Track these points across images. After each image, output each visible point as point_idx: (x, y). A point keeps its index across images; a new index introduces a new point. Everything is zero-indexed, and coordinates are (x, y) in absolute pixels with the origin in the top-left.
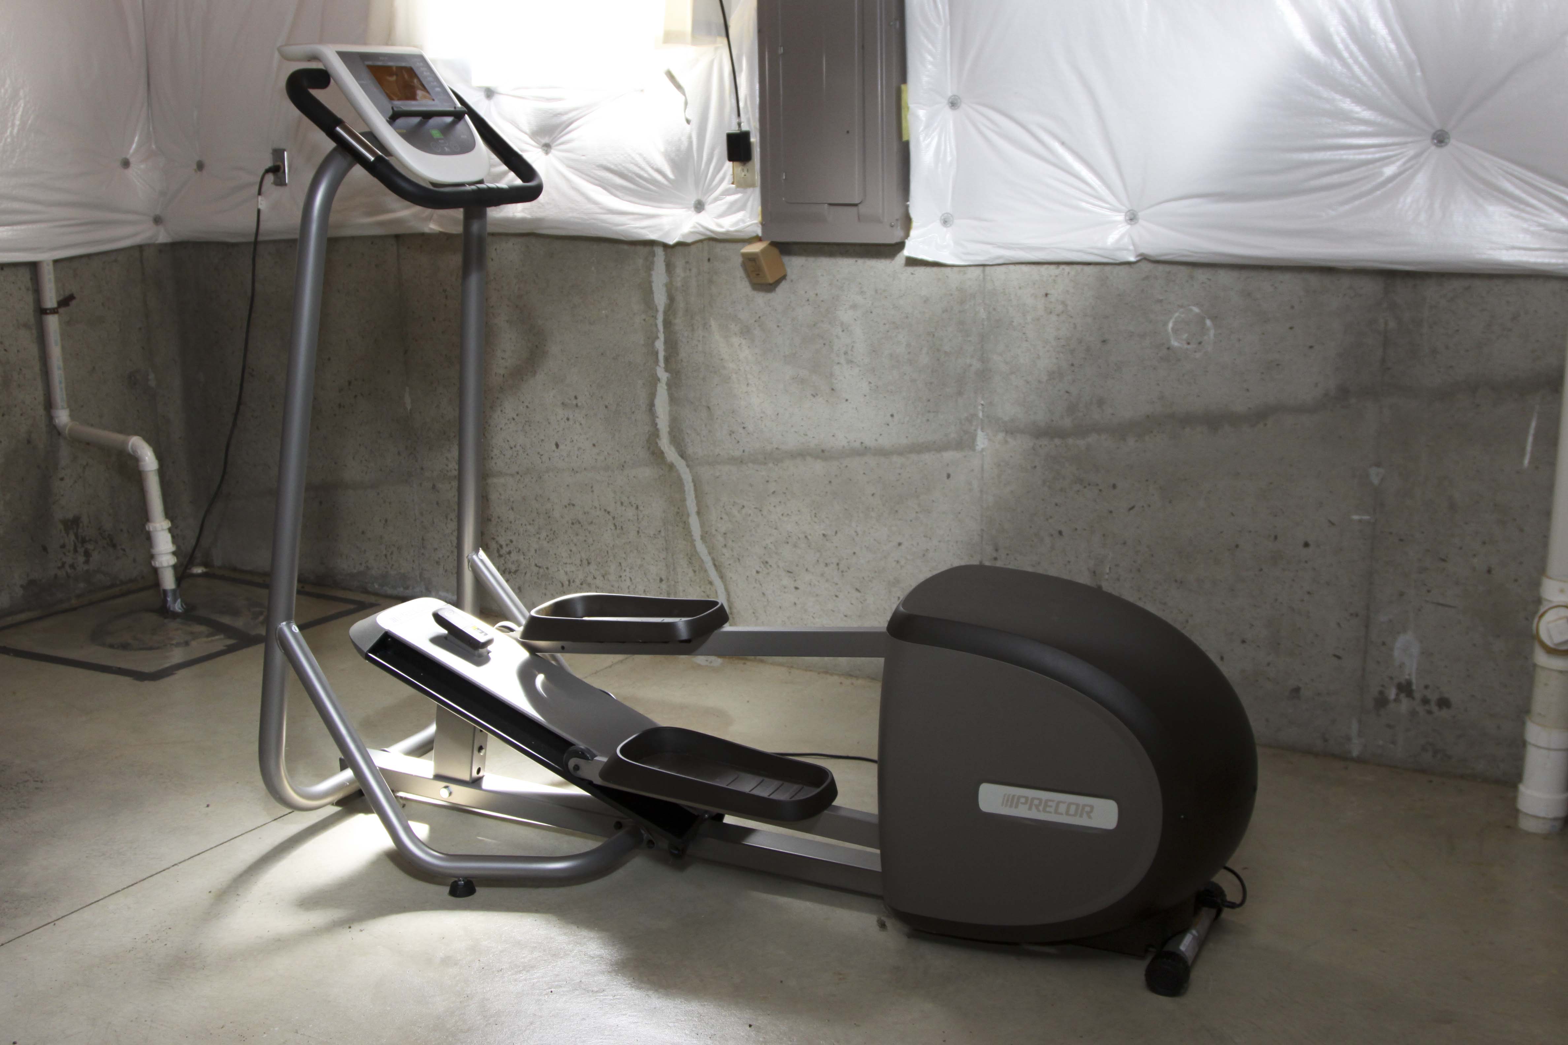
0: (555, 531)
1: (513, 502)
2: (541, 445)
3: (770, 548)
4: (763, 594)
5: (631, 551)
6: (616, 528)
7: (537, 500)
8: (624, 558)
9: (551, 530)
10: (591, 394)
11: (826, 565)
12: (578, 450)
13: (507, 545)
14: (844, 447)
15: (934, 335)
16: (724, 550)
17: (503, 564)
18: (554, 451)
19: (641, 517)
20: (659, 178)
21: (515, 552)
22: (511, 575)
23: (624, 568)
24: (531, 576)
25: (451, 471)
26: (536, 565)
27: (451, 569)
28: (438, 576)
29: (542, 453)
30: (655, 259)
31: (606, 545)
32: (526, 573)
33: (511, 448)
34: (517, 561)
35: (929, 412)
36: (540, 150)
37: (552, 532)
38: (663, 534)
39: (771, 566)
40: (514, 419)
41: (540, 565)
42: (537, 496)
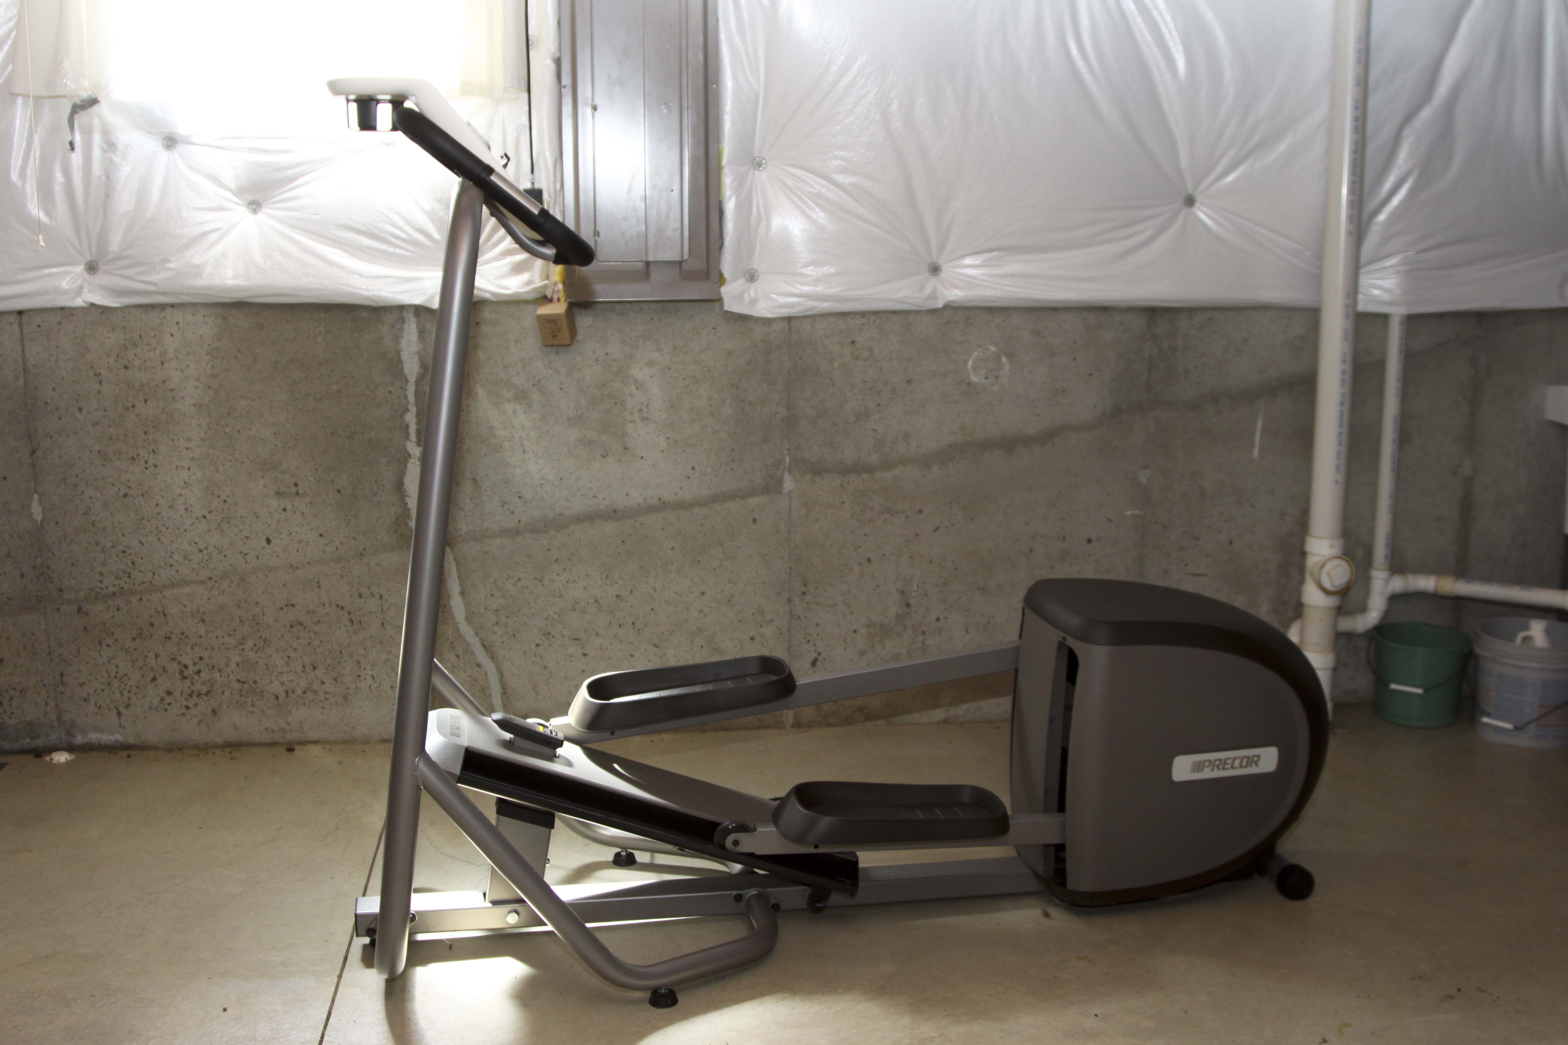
0: (266, 639)
1: (204, 613)
2: (245, 543)
3: (553, 618)
6: (353, 624)
7: (240, 607)
9: (261, 637)
10: (317, 479)
11: (620, 626)
12: (299, 543)
13: (195, 664)
14: (639, 505)
15: (737, 387)
16: (496, 629)
17: (190, 687)
18: (264, 548)
19: (386, 607)
20: (421, 238)
21: (207, 669)
22: (202, 698)
23: (363, 666)
24: (231, 694)
25: (107, 588)
26: (238, 681)
27: (108, 705)
28: (87, 716)
29: (245, 552)
30: (406, 326)
31: (338, 644)
32: (223, 693)
33: (201, 551)
34: (209, 681)
35: (733, 461)
36: (245, 208)
37: (262, 641)
39: (554, 637)
40: (204, 517)
41: (244, 680)
42: (240, 601)
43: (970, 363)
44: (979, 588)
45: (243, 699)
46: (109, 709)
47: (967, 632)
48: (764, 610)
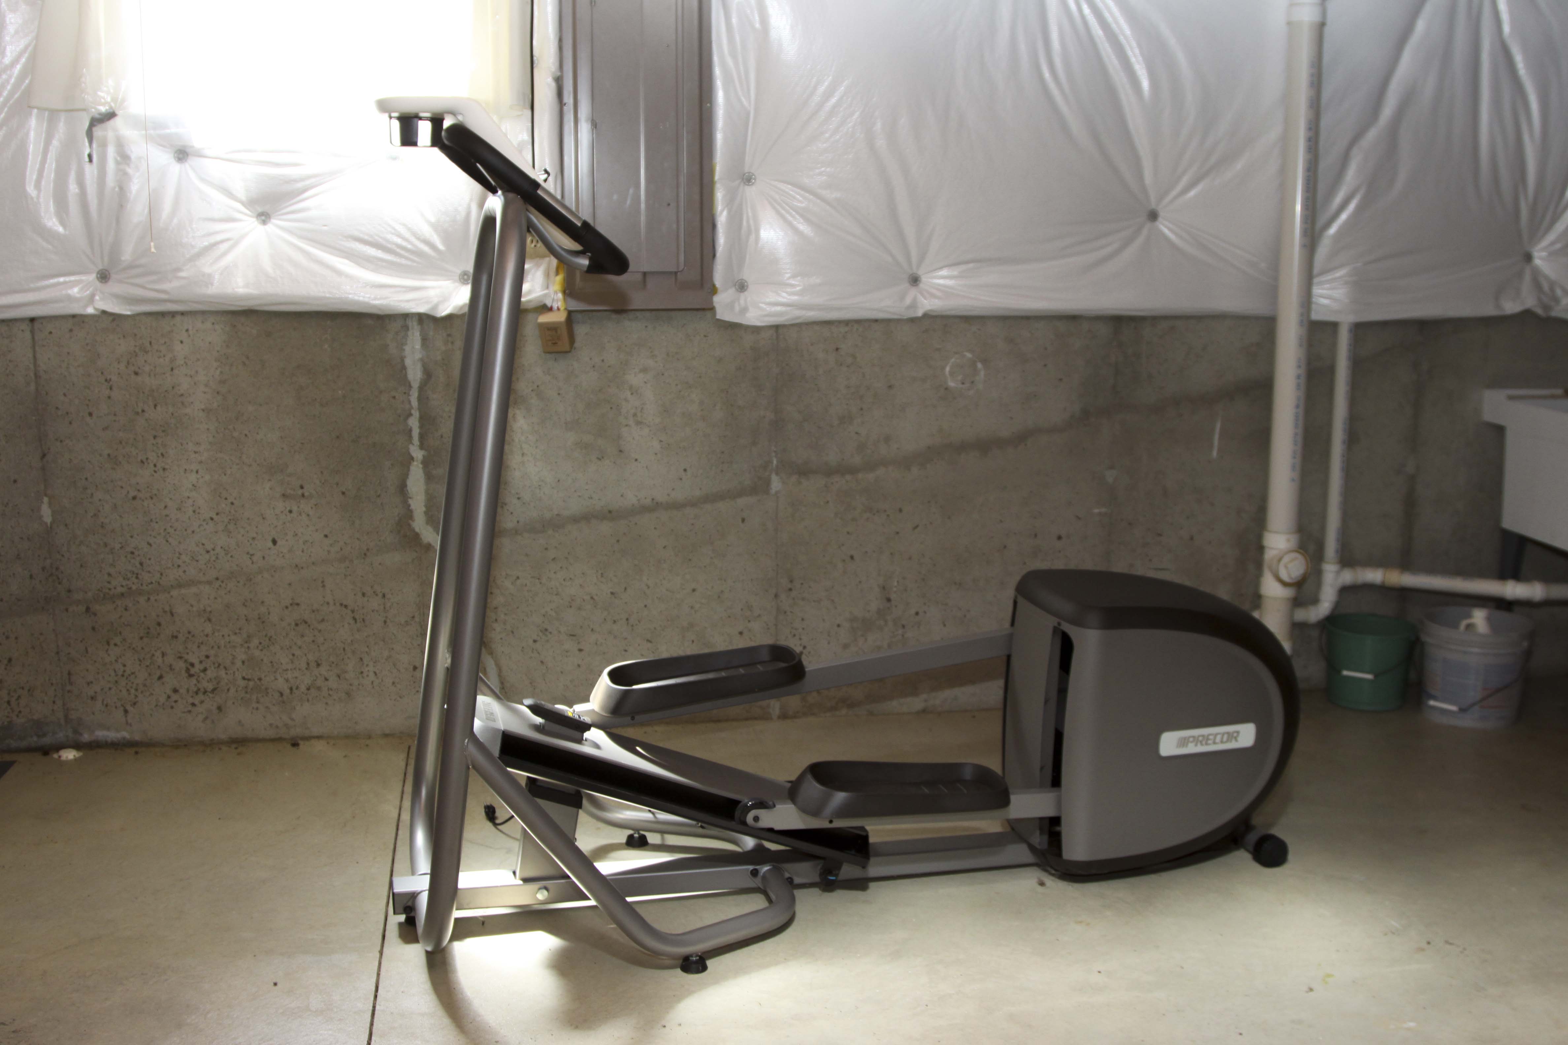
0: (271, 637)
1: (210, 612)
2: (251, 544)
3: (550, 615)
4: (542, 662)
5: (375, 644)
6: (356, 622)
7: (246, 606)
8: (367, 652)
9: (266, 636)
10: (323, 481)
11: (615, 622)
12: (304, 543)
13: (201, 662)
14: (633, 505)
15: (727, 392)
16: (495, 625)
17: (196, 685)
18: (270, 549)
19: (388, 605)
20: (426, 249)
21: (213, 668)
22: (207, 695)
23: (366, 663)
24: (237, 691)
25: (115, 588)
26: (244, 678)
27: (115, 703)
28: (93, 714)
29: (251, 552)
30: (410, 333)
31: (342, 642)
32: (228, 690)
33: (208, 552)
34: (215, 678)
35: (723, 463)
36: (254, 219)
37: (267, 639)
38: (417, 619)
39: (551, 633)
40: (212, 519)
41: (250, 677)
42: (246, 600)
43: (948, 369)
44: (955, 583)
45: (248, 696)
46: (116, 707)
47: (945, 625)
48: (752, 606)
